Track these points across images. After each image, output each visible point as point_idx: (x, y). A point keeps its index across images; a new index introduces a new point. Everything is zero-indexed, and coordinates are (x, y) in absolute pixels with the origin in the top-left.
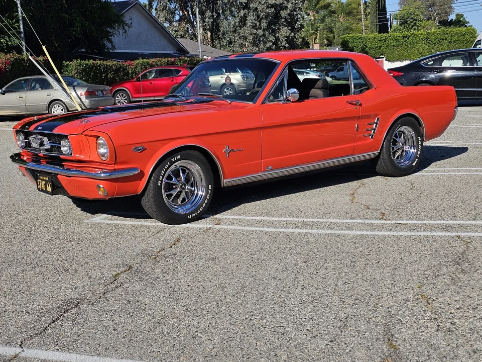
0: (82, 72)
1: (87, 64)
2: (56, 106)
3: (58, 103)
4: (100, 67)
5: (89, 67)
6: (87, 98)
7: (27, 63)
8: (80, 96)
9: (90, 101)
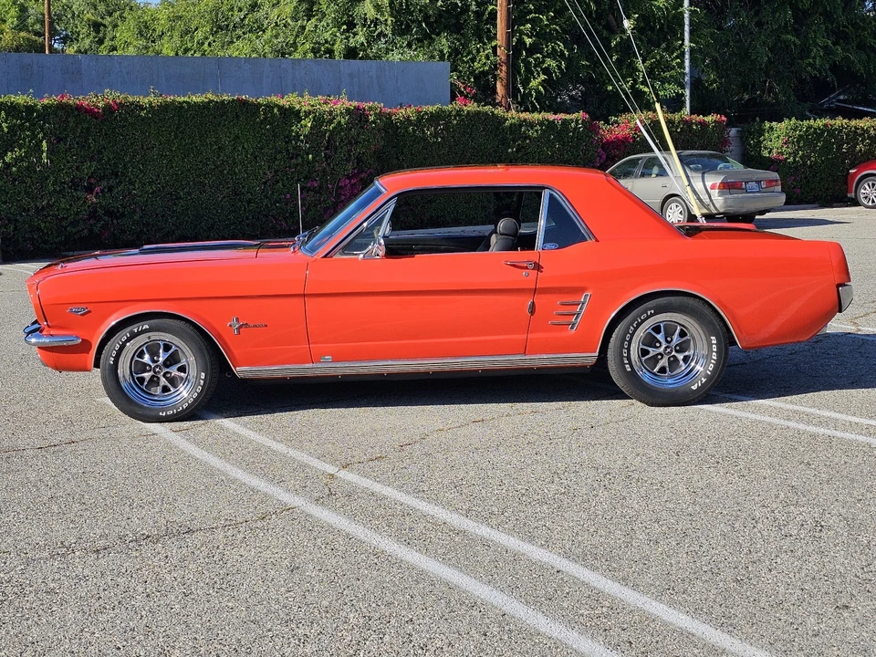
0: (798, 142)
1: (809, 127)
2: (673, 205)
3: (677, 201)
4: (840, 131)
5: (815, 132)
6: (721, 194)
7: (677, 127)
8: (709, 190)
9: (725, 199)
